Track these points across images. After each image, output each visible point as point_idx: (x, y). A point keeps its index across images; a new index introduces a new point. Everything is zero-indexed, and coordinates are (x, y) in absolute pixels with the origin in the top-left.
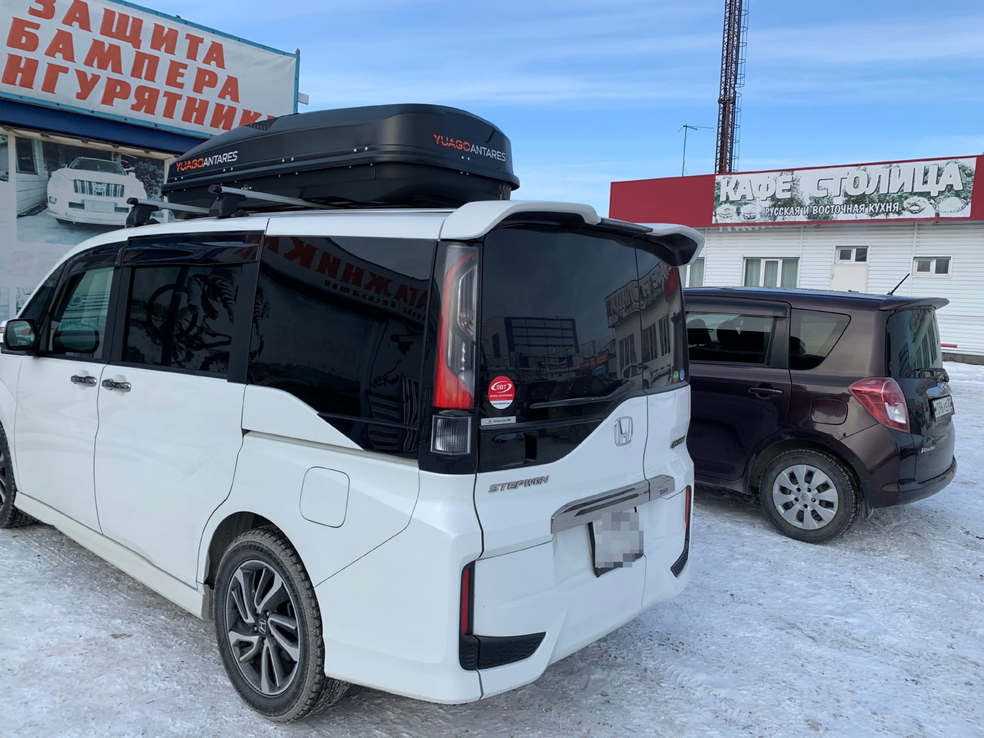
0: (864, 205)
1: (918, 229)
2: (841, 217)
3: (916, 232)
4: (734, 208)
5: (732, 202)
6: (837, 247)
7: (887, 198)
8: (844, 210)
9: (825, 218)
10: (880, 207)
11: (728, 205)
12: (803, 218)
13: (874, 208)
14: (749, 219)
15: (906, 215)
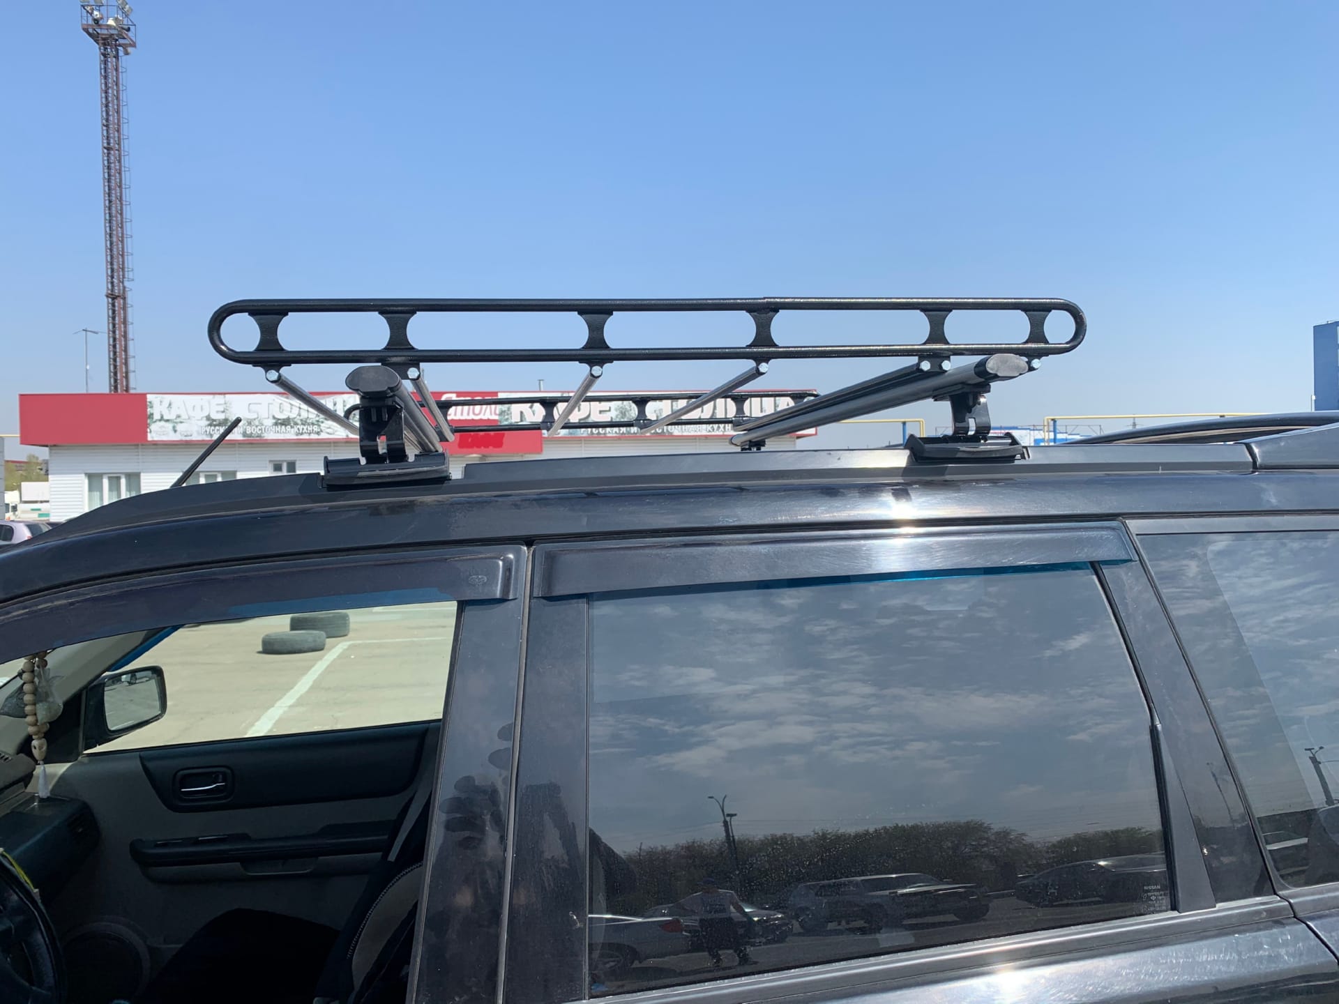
0: (289, 427)
1: (335, 446)
2: (271, 435)
3: (332, 448)
4: (170, 426)
5: (167, 421)
6: (270, 461)
7: (308, 421)
8: (274, 429)
9: (257, 437)
10: (303, 429)
11: (162, 423)
12: (240, 437)
13: (298, 429)
14: (186, 436)
15: (323, 436)
